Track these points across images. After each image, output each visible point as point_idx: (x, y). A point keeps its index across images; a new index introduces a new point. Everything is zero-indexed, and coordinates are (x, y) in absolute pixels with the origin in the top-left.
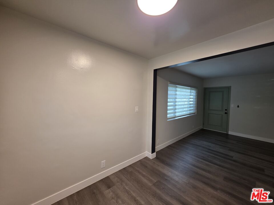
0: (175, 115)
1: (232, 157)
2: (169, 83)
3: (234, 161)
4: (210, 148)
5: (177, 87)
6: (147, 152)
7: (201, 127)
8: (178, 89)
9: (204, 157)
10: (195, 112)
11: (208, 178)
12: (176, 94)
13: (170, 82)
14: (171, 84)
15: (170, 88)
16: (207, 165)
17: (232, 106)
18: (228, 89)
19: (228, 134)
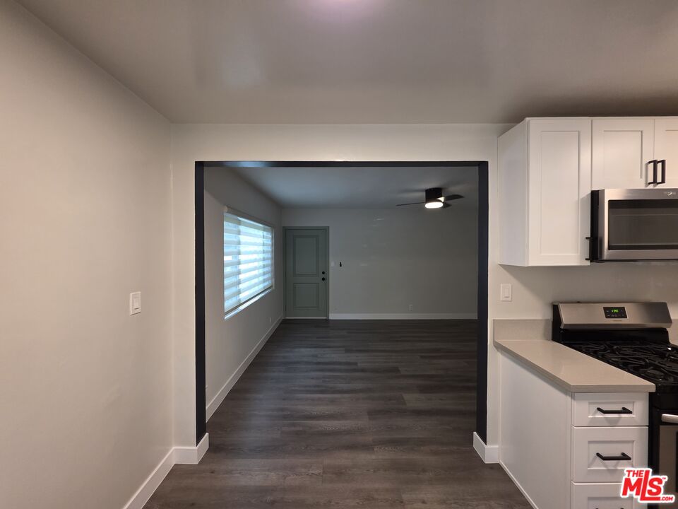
0: (240, 300)
1: (356, 364)
2: (226, 209)
3: (363, 370)
4: (319, 360)
5: (239, 223)
6: (174, 448)
7: (281, 317)
8: (242, 228)
9: (318, 386)
10: (272, 283)
11: (348, 432)
12: (239, 243)
13: (228, 207)
14: (230, 213)
15: (228, 225)
16: (333, 401)
17: (333, 264)
18: (325, 230)
19: (329, 320)
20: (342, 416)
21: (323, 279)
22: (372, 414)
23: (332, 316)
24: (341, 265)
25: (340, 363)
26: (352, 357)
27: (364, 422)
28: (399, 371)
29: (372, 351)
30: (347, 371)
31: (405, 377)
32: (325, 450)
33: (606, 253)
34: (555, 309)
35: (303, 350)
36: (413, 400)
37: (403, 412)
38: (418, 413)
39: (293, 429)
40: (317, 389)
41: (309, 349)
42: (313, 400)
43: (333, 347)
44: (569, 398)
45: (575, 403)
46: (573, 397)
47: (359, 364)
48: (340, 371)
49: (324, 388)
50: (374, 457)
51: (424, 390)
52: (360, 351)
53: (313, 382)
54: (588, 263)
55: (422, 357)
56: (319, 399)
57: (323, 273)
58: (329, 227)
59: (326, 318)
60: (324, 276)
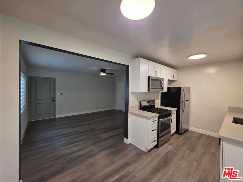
7: (28, 121)
16: (77, 146)
17: (58, 94)
18: (54, 80)
19: (56, 118)
20: (83, 149)
21: (53, 101)
22: (93, 144)
23: (57, 116)
24: (62, 94)
25: (72, 132)
26: (76, 129)
27: (92, 147)
28: (95, 129)
29: (82, 126)
30: (75, 134)
31: (98, 130)
32: (83, 161)
33: (151, 90)
34: (140, 102)
35: (50, 132)
36: (103, 136)
37: (103, 140)
38: (107, 139)
39: (65, 160)
40: (67, 144)
41: (53, 131)
42: (67, 148)
43: (65, 128)
44: (148, 120)
45: (149, 121)
46: (149, 120)
47: (80, 131)
48: (73, 135)
49: (70, 143)
50: (101, 155)
51: (105, 132)
52: (77, 126)
53: (64, 142)
54: (148, 92)
55: (100, 123)
56: (70, 147)
57: (53, 98)
58: (56, 78)
59: (54, 117)
60: (53, 99)
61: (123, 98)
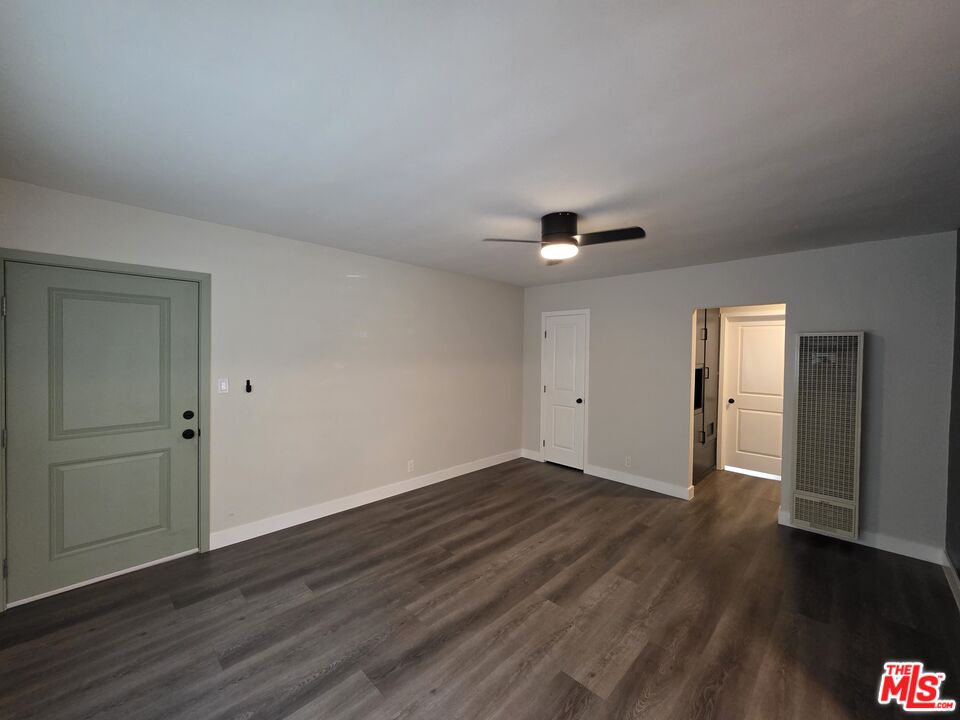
17: (222, 386)
18: (199, 285)
19: (209, 553)
21: (188, 434)
23: (217, 540)
24: (249, 389)
57: (188, 415)
58: (210, 275)
59: (196, 550)
60: (191, 424)
61: (579, 401)
